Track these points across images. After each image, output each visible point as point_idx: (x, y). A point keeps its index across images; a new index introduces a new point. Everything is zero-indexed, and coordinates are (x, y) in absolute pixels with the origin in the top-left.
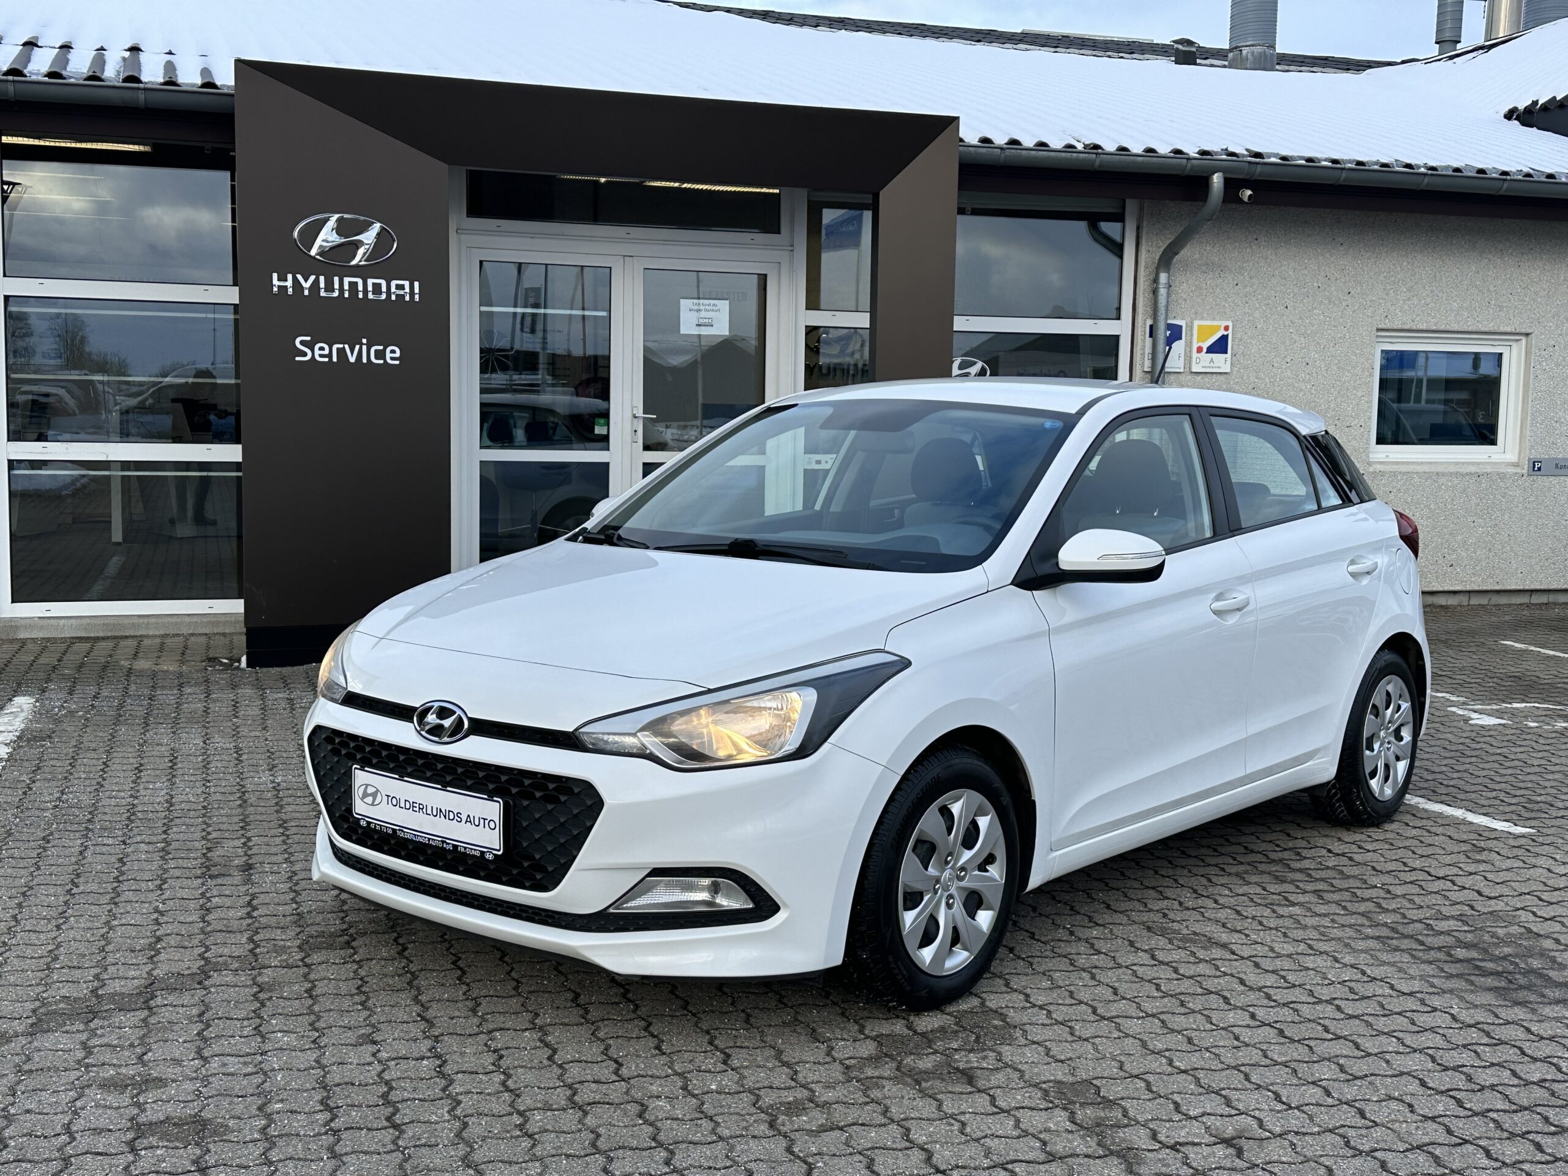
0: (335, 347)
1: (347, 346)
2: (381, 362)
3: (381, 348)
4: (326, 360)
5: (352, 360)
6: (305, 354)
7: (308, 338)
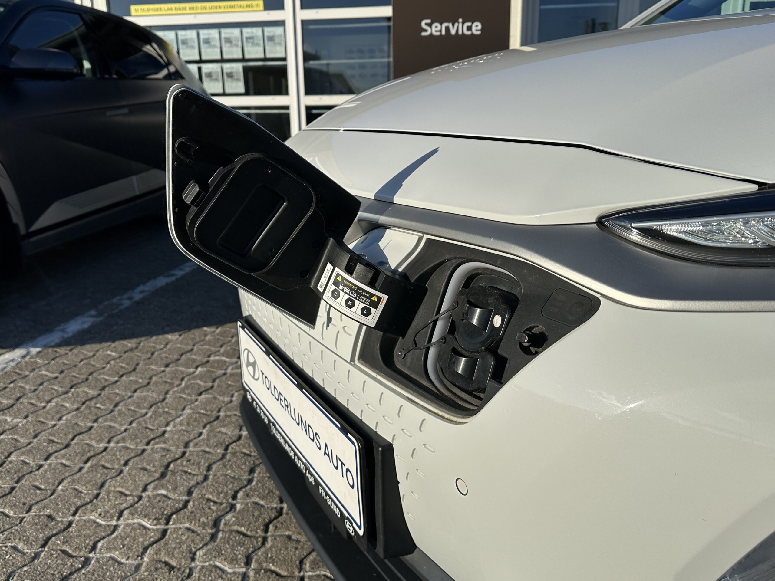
0: (445, 25)
1: (450, 25)
2: (469, 33)
3: (469, 24)
4: (438, 34)
5: (453, 32)
6: (426, 31)
7: (429, 21)
